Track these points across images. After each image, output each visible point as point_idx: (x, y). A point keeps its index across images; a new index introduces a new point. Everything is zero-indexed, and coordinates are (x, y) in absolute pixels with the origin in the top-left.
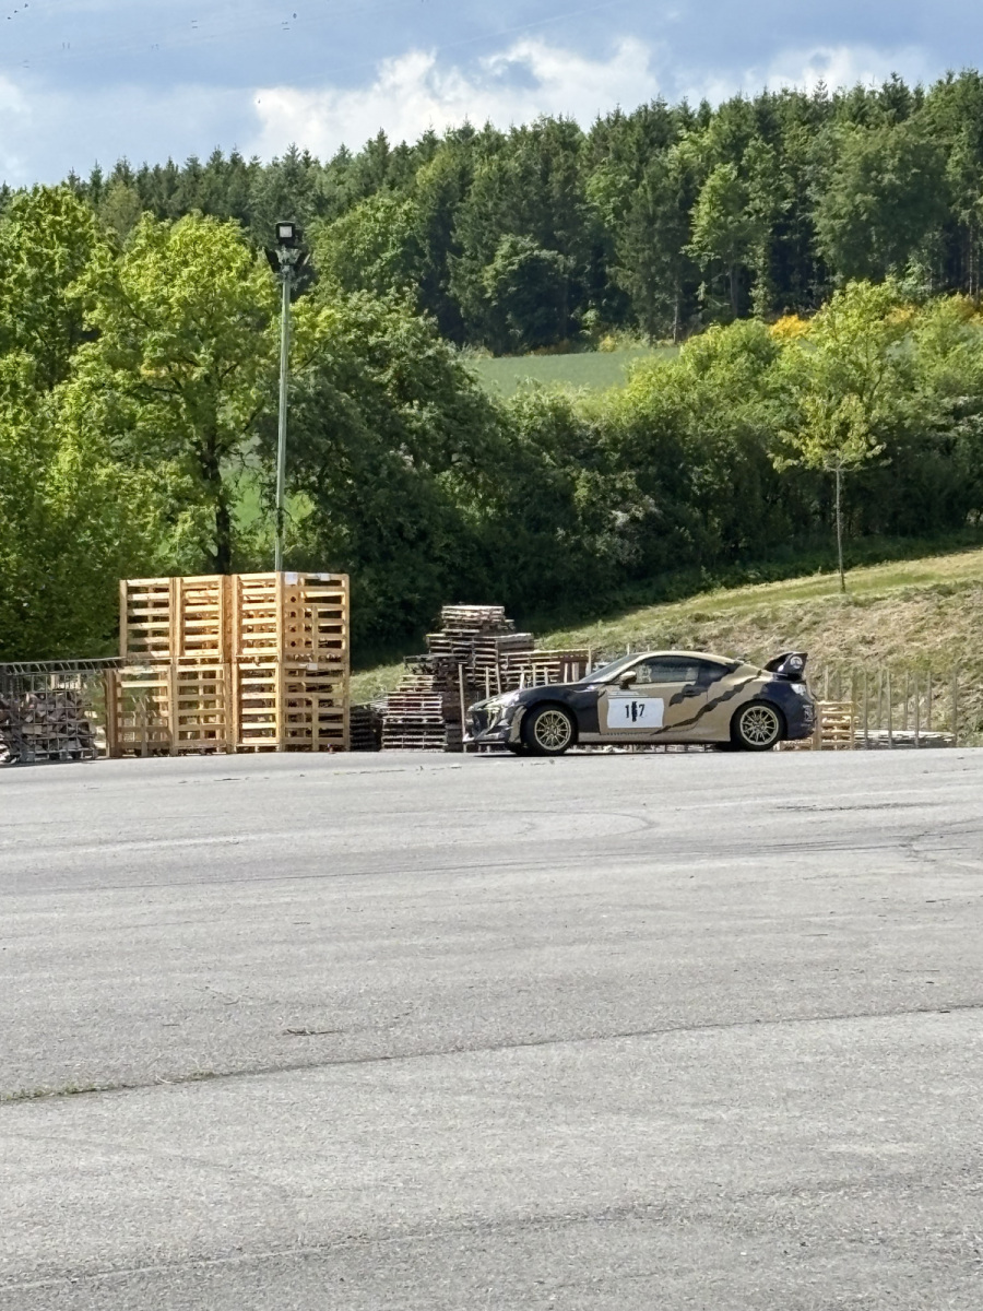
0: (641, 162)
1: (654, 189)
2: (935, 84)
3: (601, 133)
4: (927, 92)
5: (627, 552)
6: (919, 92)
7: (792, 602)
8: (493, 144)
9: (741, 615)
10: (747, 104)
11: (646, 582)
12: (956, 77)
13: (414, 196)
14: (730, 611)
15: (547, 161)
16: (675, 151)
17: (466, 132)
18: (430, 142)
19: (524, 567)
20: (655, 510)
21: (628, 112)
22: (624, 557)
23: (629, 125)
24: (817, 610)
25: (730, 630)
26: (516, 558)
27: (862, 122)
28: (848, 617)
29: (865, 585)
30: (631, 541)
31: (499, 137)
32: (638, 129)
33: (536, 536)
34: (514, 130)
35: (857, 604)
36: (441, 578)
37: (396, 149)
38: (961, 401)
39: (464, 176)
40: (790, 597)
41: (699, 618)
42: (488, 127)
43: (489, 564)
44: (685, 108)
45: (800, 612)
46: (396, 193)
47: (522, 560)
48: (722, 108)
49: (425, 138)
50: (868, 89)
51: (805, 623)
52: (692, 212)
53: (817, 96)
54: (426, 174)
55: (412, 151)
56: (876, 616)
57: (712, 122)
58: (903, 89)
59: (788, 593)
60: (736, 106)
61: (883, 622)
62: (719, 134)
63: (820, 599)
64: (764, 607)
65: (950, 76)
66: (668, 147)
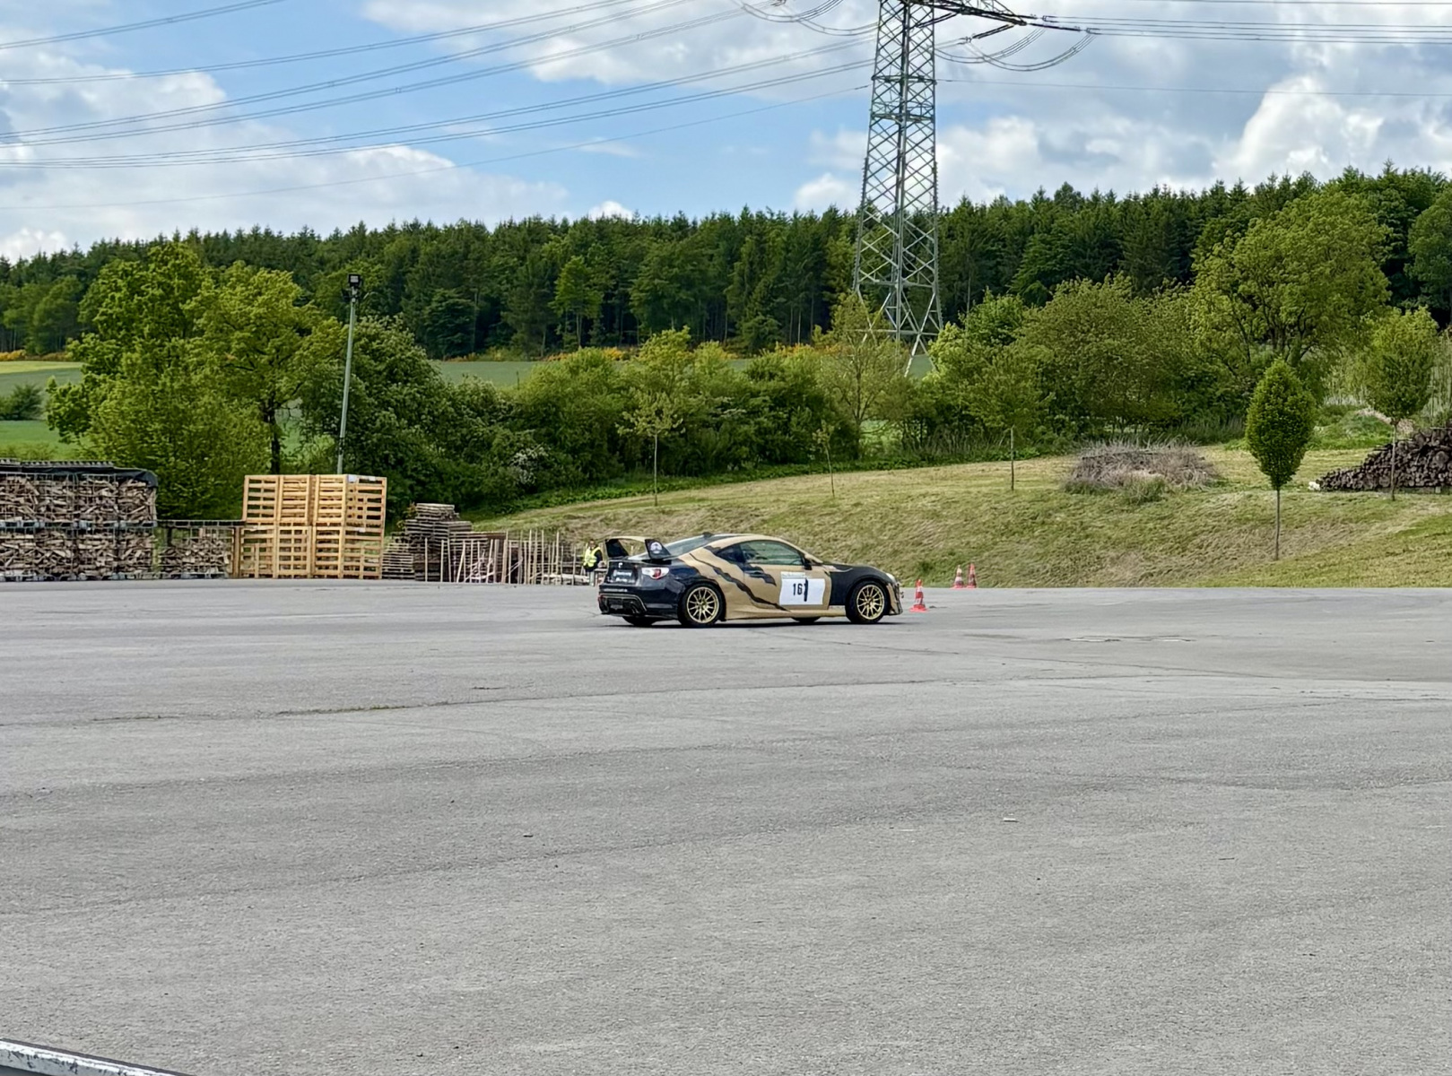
0: (525, 251)
1: (533, 267)
2: (703, 219)
3: (501, 231)
4: (699, 223)
5: (525, 477)
6: (694, 223)
7: (626, 510)
8: (432, 234)
9: (595, 517)
10: (592, 223)
11: (536, 495)
12: (717, 217)
13: (382, 262)
14: (589, 514)
15: (467, 247)
16: (546, 246)
17: (415, 226)
18: (391, 231)
19: (463, 483)
20: (544, 454)
21: (518, 221)
22: (524, 480)
23: (519, 229)
24: (640, 515)
25: (589, 524)
26: (458, 478)
27: (660, 237)
28: (659, 520)
29: (668, 503)
30: (529, 471)
31: (437, 230)
32: (525, 232)
33: (471, 466)
34: (446, 227)
35: (663, 512)
36: (411, 487)
37: (371, 233)
38: (725, 400)
39: (414, 251)
40: (624, 507)
41: (570, 517)
42: (429, 224)
43: (442, 481)
44: (553, 221)
45: (631, 516)
46: (371, 260)
47: (462, 479)
48: (575, 224)
49: (389, 227)
50: (664, 219)
51: (633, 522)
52: (556, 282)
53: (633, 221)
54: (390, 248)
55: (381, 235)
56: (675, 520)
57: (570, 231)
58: (686, 221)
59: (622, 505)
60: (585, 222)
61: (679, 523)
62: (574, 239)
63: (642, 509)
64: (609, 512)
65: (714, 215)
66: (542, 244)
